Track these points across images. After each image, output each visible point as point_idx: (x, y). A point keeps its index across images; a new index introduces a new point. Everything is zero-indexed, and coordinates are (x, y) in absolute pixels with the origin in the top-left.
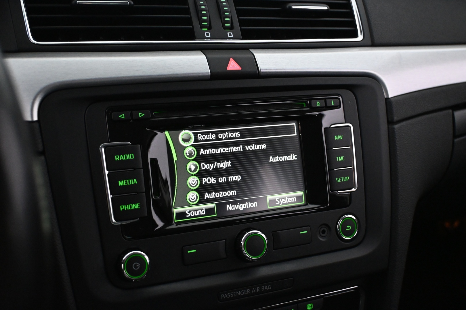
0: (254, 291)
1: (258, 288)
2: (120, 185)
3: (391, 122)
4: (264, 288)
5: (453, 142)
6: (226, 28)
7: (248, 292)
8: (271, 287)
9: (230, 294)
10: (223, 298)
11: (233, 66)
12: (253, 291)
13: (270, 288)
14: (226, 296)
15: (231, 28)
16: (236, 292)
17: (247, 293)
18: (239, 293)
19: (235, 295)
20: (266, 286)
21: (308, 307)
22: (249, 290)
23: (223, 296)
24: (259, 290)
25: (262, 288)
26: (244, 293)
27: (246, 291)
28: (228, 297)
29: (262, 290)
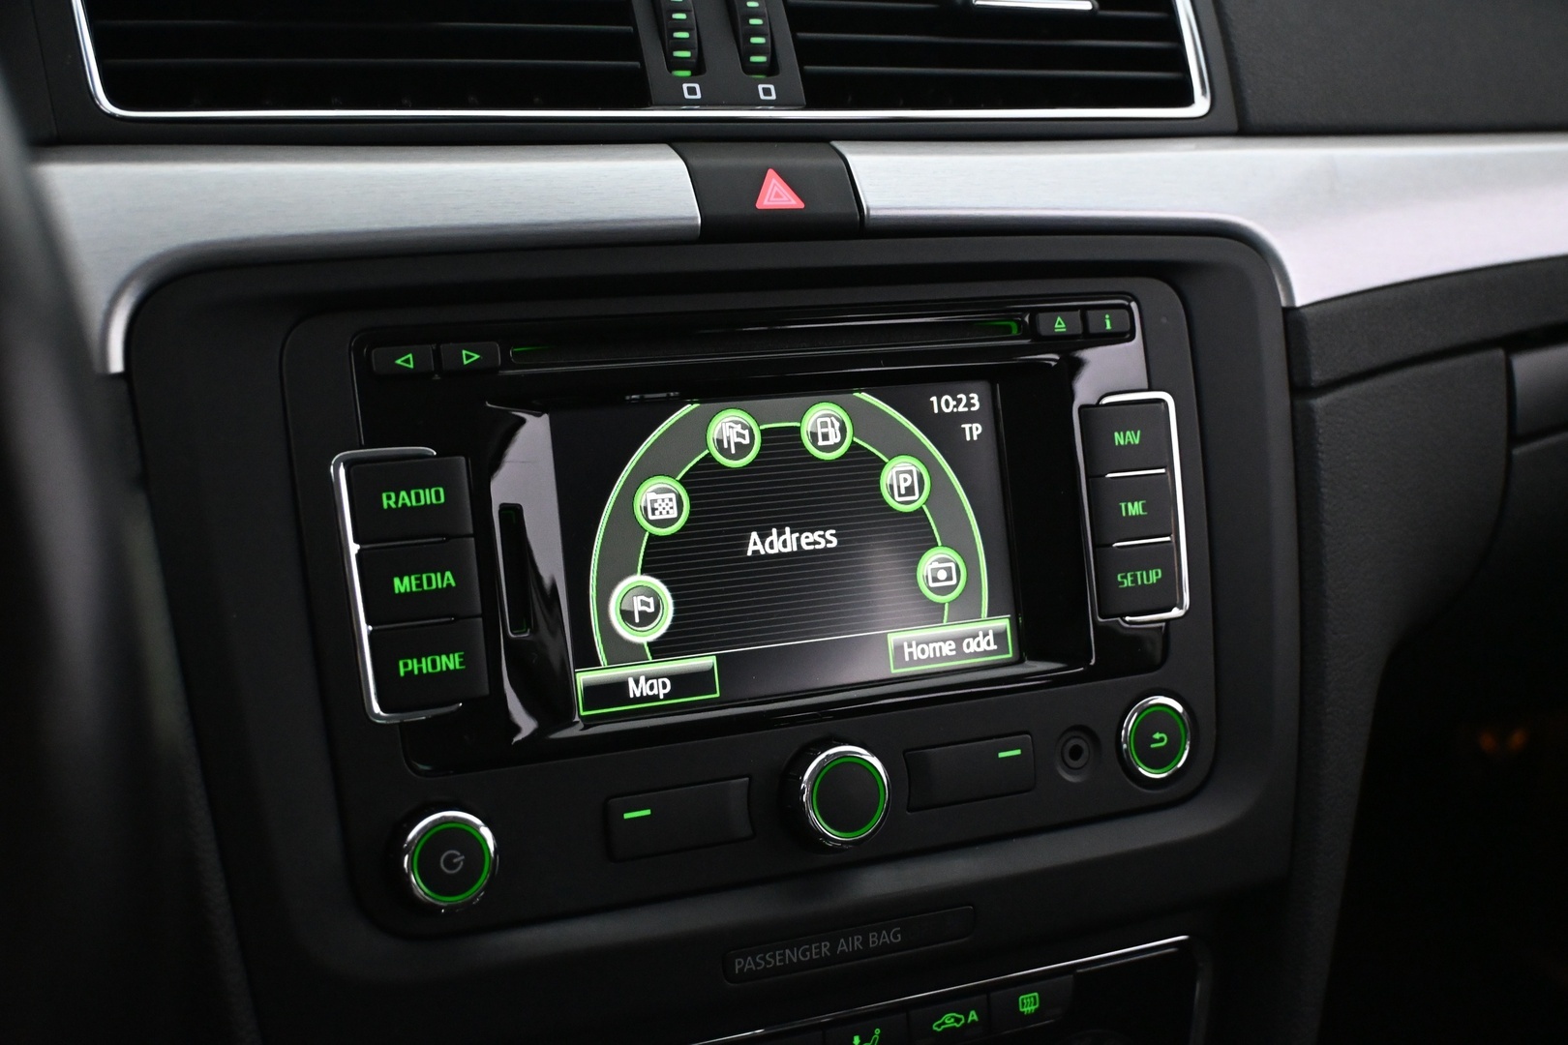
0: (845, 948)
1: (858, 939)
2: (397, 591)
3: (1300, 389)
4: (879, 938)
5: (1509, 457)
6: (751, 69)
7: (824, 950)
8: (899, 936)
9: (763, 959)
10: (739, 970)
11: (776, 196)
12: (839, 949)
13: (896, 937)
14: (750, 964)
15: (771, 70)
16: (784, 953)
17: (820, 953)
18: (793, 954)
19: (780, 961)
20: (884, 932)
21: (1023, 1004)
22: (828, 944)
23: (739, 963)
24: (861, 944)
25: (871, 940)
26: (811, 954)
27: (816, 948)
28: (758, 968)
29: (871, 945)
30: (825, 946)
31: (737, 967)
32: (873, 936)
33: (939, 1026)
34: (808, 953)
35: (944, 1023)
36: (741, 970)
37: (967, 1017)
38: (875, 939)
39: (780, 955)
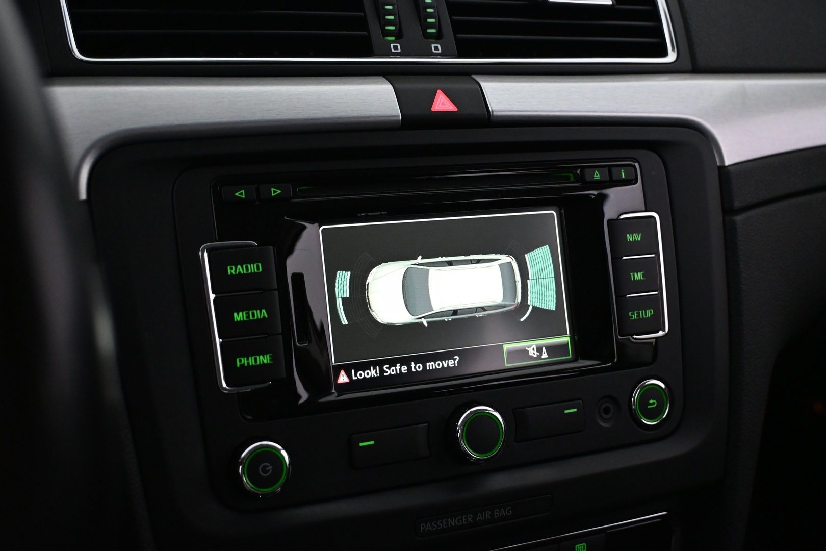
0: (481, 518)
1: (488, 513)
2: (235, 320)
3: (728, 211)
4: (499, 513)
6: (428, 36)
7: (469, 519)
8: (511, 511)
9: (436, 524)
11: (443, 104)
12: (478, 518)
13: (509, 512)
14: (429, 527)
15: (438, 37)
16: (448, 520)
17: (467, 521)
18: (452, 521)
19: (445, 525)
20: (502, 509)
22: (472, 516)
23: (423, 526)
24: (490, 516)
27: (465, 518)
28: (433, 529)
29: (495, 517)
30: (470, 517)
31: (422, 528)
32: (496, 512)
34: (461, 521)
36: (424, 530)
38: (497, 513)
39: (445, 522)
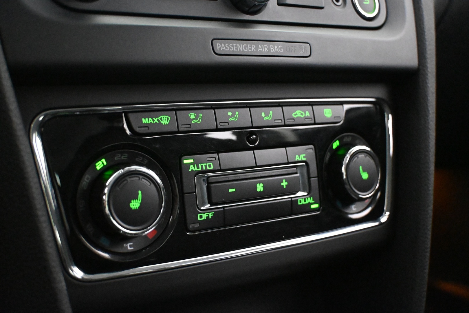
0: (261, 49)
1: (266, 47)
4: (274, 48)
8: (282, 49)
9: (228, 46)
10: (219, 48)
12: (259, 49)
13: (281, 50)
14: (223, 47)
16: (237, 45)
17: (251, 49)
18: (240, 46)
19: (236, 49)
20: (276, 46)
21: (326, 113)
22: (254, 46)
23: (219, 45)
24: (267, 49)
25: (271, 48)
26: (248, 49)
27: (250, 46)
28: (227, 50)
29: (271, 51)
30: (253, 47)
31: (218, 47)
32: (272, 47)
33: (295, 115)
34: (247, 48)
35: (296, 114)
36: (220, 48)
37: (305, 113)
38: (273, 48)
39: (235, 46)
